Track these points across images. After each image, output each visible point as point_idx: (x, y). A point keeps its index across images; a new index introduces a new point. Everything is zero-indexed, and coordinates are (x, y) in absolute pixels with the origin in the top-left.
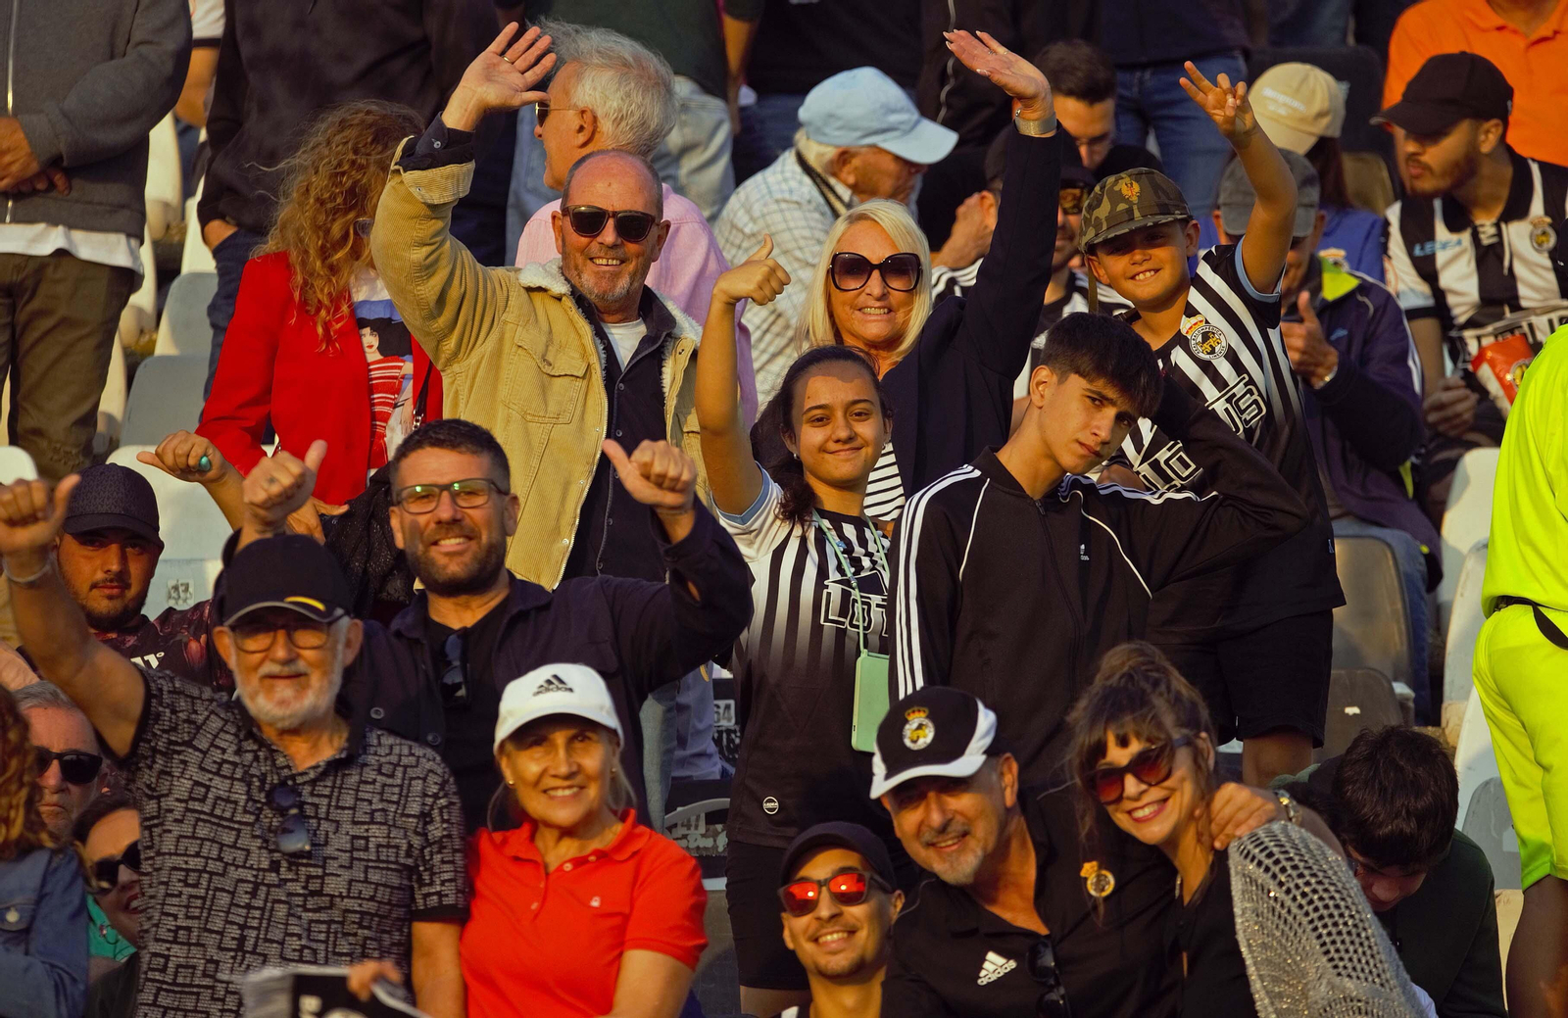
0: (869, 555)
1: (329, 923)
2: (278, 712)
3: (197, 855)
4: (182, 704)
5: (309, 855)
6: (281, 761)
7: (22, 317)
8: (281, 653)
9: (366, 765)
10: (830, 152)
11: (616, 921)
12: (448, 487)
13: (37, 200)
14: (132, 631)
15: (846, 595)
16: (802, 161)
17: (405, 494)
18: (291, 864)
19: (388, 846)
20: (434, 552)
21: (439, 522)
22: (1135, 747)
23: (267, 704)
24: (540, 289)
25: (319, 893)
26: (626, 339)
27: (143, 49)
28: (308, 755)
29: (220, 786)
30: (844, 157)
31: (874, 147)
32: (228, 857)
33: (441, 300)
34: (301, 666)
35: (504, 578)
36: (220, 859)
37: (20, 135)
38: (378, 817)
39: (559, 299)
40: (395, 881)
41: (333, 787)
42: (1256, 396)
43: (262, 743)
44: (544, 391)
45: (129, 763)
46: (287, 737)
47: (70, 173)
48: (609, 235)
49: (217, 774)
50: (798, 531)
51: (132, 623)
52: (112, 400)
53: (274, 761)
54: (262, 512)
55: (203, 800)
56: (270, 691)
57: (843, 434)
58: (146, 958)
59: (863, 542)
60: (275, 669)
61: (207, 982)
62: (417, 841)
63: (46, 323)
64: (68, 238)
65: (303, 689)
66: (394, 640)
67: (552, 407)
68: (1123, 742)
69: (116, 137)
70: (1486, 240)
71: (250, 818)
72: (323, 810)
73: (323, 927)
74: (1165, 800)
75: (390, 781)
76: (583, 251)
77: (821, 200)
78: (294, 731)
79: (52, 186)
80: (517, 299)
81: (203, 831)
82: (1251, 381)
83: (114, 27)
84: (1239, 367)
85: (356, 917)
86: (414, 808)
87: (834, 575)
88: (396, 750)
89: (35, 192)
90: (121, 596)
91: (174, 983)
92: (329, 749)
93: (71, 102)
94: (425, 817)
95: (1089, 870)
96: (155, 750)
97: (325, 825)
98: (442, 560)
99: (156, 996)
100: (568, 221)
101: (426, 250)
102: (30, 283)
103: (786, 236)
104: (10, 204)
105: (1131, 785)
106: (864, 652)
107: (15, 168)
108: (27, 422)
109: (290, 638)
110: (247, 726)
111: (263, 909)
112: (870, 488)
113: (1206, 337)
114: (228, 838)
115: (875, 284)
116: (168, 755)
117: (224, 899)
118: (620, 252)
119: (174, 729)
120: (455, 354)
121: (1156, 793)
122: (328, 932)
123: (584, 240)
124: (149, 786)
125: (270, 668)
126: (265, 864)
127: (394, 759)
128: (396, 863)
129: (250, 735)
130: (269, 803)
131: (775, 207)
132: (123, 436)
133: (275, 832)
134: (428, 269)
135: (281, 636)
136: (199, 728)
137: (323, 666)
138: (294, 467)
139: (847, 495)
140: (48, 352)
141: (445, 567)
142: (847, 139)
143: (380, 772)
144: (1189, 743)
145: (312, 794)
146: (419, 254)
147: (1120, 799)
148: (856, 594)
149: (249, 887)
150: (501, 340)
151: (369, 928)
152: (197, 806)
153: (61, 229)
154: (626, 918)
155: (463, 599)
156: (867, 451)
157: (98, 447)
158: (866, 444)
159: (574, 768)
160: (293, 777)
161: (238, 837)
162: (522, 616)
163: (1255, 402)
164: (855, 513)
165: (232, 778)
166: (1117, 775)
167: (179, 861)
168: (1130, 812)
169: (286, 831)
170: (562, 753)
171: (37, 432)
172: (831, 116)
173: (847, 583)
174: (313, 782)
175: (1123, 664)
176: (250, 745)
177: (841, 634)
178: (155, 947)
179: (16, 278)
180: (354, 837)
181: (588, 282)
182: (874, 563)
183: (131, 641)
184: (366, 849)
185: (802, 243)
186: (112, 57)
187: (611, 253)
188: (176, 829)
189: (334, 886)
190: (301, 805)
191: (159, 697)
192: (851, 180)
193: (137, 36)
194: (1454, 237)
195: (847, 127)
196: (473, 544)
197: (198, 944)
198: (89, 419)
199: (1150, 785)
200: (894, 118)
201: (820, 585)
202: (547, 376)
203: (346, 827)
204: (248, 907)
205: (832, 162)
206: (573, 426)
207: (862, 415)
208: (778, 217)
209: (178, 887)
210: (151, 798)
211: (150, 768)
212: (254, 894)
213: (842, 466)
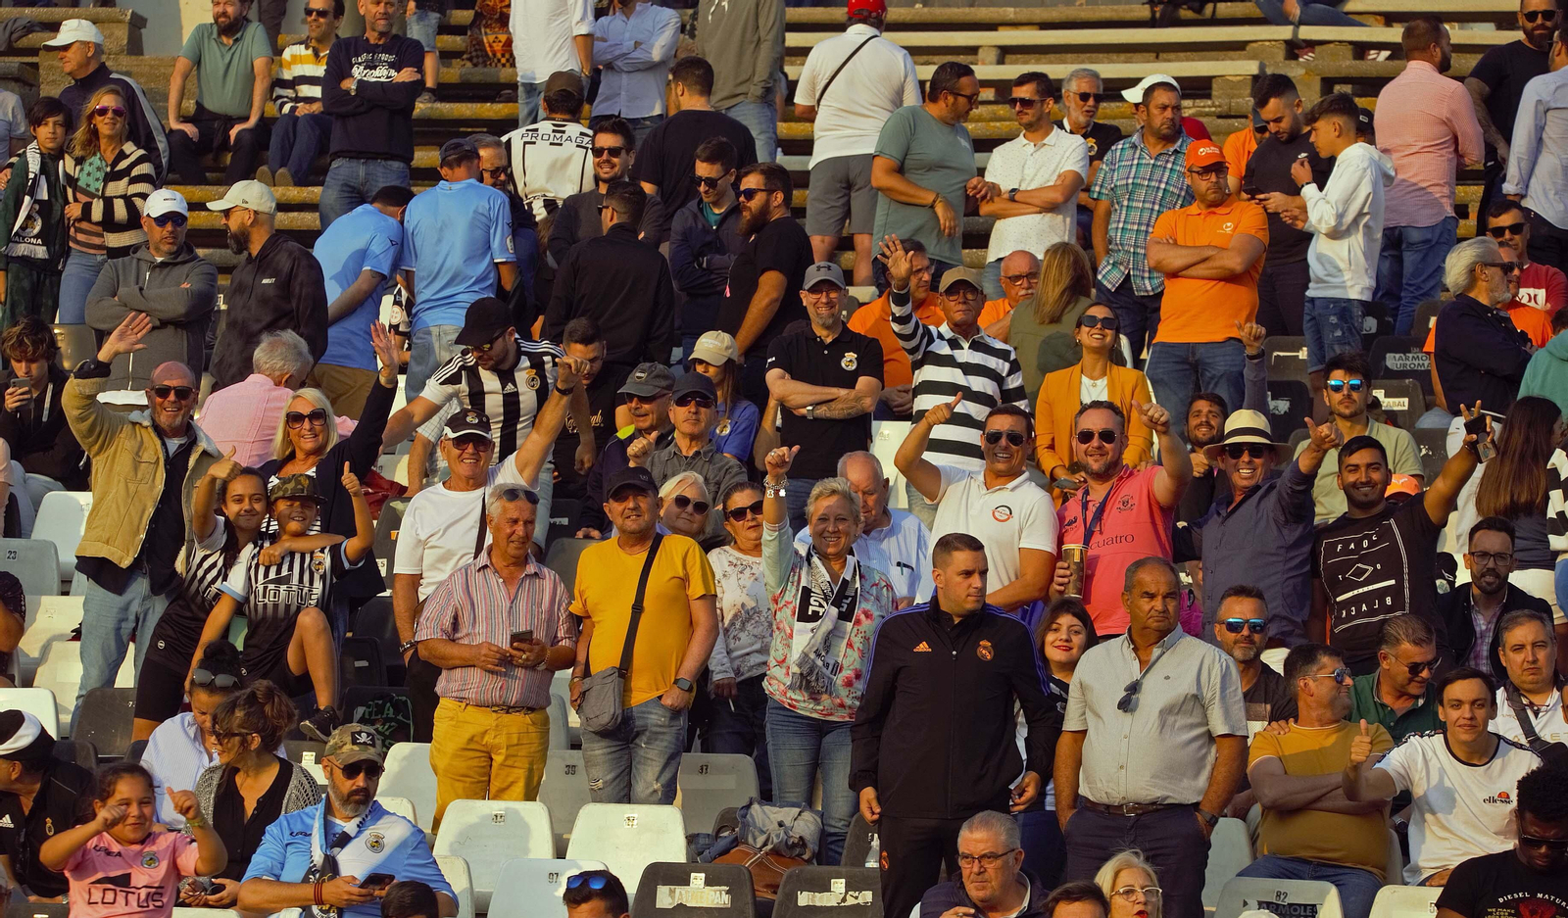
24: (137, 423)
26: (174, 444)
33: (91, 431)
39: (146, 428)
44: (136, 470)
67: (139, 476)
76: (161, 404)
80: (127, 428)
100: (153, 392)
118: (177, 406)
120: (99, 452)
123: (161, 401)
150: (118, 446)
158: (258, 513)
187: (173, 406)
202: (136, 464)
206: (149, 485)
207: (257, 500)
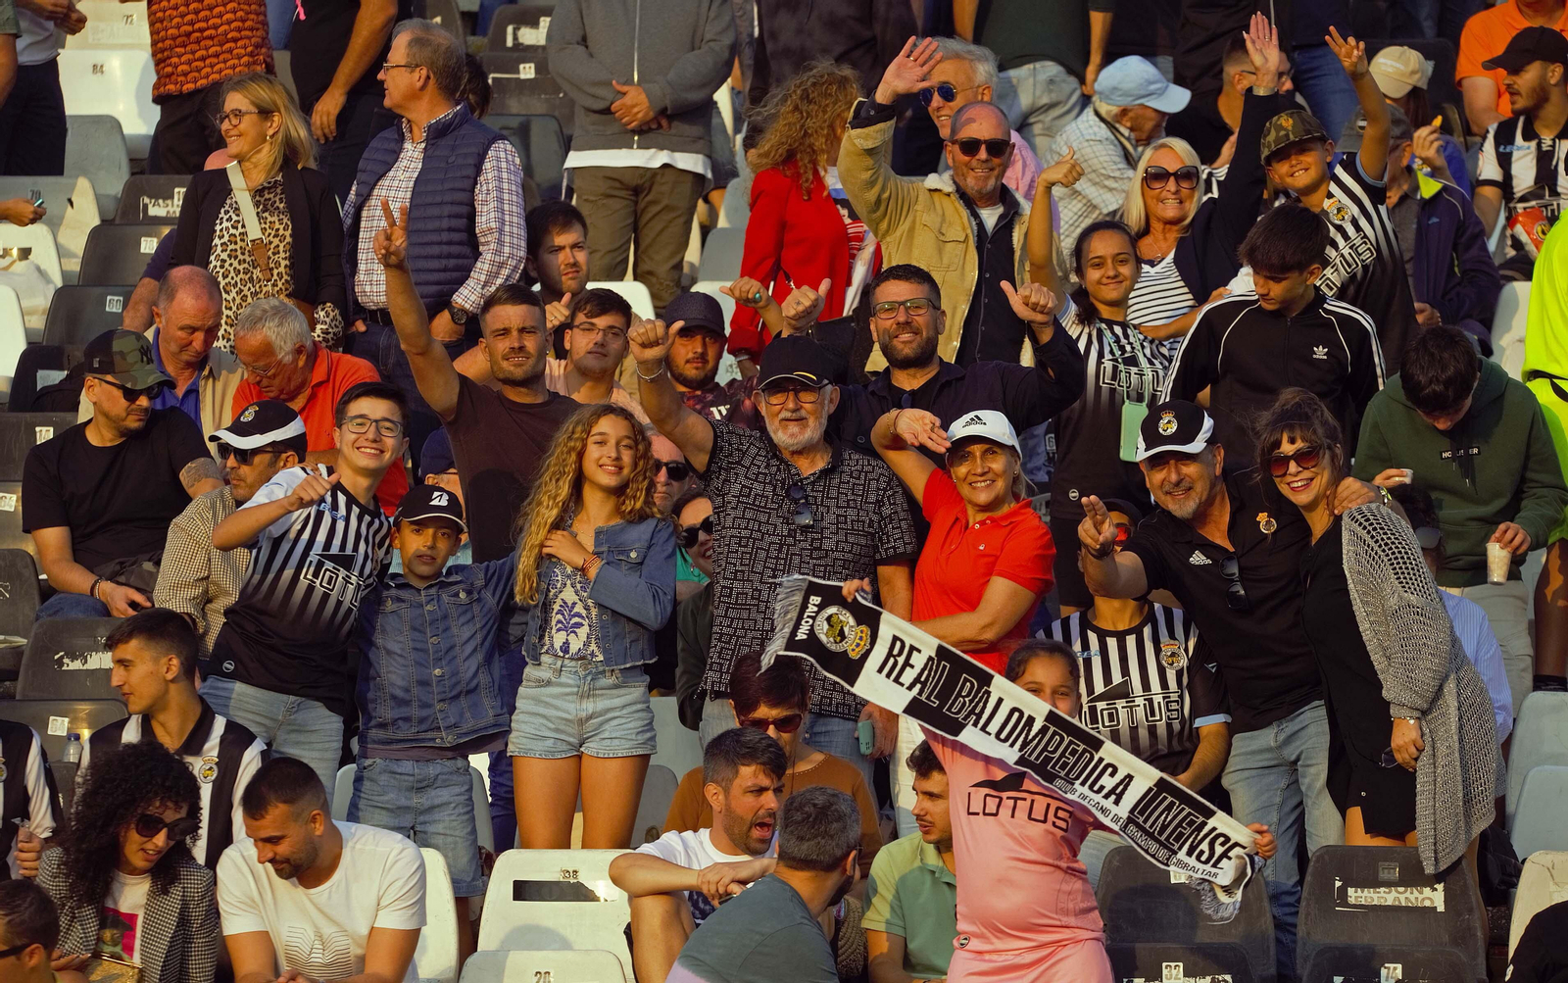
0: (1130, 344)
1: (826, 566)
2: (790, 441)
3: (746, 528)
4: (734, 440)
5: (812, 527)
6: (793, 471)
7: (642, 205)
8: (791, 405)
9: (842, 472)
10: (1115, 110)
11: (991, 559)
12: (903, 303)
13: (651, 135)
14: (711, 391)
15: (1115, 368)
16: (1097, 114)
17: (878, 307)
18: (802, 532)
19: (858, 521)
20: (895, 342)
21: (898, 324)
22: (1299, 444)
23: (784, 436)
24: (936, 190)
25: (819, 549)
27: (712, 44)
28: (810, 467)
29: (758, 488)
30: (1124, 112)
31: (1142, 105)
32: (764, 529)
33: (878, 201)
34: (803, 413)
35: (936, 361)
36: (759, 530)
37: (643, 97)
38: (851, 503)
39: (948, 195)
40: (863, 541)
41: (825, 486)
42: (1369, 246)
43: (782, 460)
44: (940, 251)
45: (706, 476)
46: (795, 456)
47: (671, 118)
48: (983, 154)
49: (756, 480)
50: (1086, 330)
51: (710, 386)
52: (692, 254)
53: (789, 471)
54: (793, 322)
55: (748, 496)
56: (785, 428)
57: (1111, 273)
58: (718, 589)
59: (1126, 336)
60: (788, 415)
61: (755, 602)
62: (875, 518)
63: (655, 209)
64: (672, 158)
65: (805, 426)
66: (870, 397)
68: (1292, 441)
69: (695, 96)
70: (1545, 148)
71: (775, 506)
72: (819, 500)
73: (822, 569)
74: (1312, 479)
75: (857, 482)
77: (1113, 137)
78: (799, 453)
79: (660, 126)
80: (923, 197)
81: (749, 514)
82: (1365, 236)
83: (695, 32)
84: (1358, 228)
85: (841, 563)
86: (872, 498)
87: (1108, 356)
88: (861, 462)
89: (650, 130)
90: (704, 368)
91: (736, 604)
92: (821, 463)
93: (671, 75)
94: (879, 503)
95: (1262, 517)
96: (720, 468)
97: (821, 509)
98: (900, 346)
99: (726, 611)
100: (956, 148)
101: (870, 172)
102: (647, 185)
103: (1095, 161)
104: (636, 138)
105: (1293, 467)
106: (1127, 402)
107: (640, 115)
108: (644, 267)
109: (796, 396)
110: (773, 450)
111: (786, 559)
112: (1131, 302)
113: (1339, 210)
114: (763, 518)
115: (1172, 185)
116: (728, 470)
117: (762, 554)
118: (990, 165)
119: (731, 455)
120: (887, 231)
121: (1307, 474)
122: (825, 571)
123: (967, 158)
124: (717, 489)
125: (785, 414)
126: (785, 533)
127: (859, 468)
128: (863, 531)
129: (775, 456)
130: (788, 495)
131: (1086, 144)
132: (700, 276)
133: (792, 514)
134: (871, 183)
135: (791, 395)
136: (744, 454)
137: (816, 413)
138: (812, 295)
139: (1115, 309)
140: (656, 225)
141: (902, 350)
142: (1126, 102)
143: (851, 477)
144: (1329, 448)
145: (812, 490)
146: (865, 176)
147: (1285, 475)
148: (1121, 367)
149: (777, 547)
150: (914, 222)
151: (848, 569)
152: (745, 499)
153: (665, 152)
154: (997, 557)
155: (912, 371)
156: (1126, 284)
157: (685, 282)
158: (1125, 279)
159: (986, 470)
160: (801, 480)
161: (769, 518)
162: (948, 383)
163: (1369, 249)
164: (1120, 319)
165: (765, 483)
166: (1286, 460)
167: (735, 532)
168: (1288, 484)
169: (799, 513)
170: (979, 461)
171: (650, 273)
172: (1115, 89)
173: (1116, 360)
174: (813, 483)
175: (1294, 397)
176: (774, 462)
177: (1113, 391)
178: (723, 583)
179: (640, 182)
180: (838, 516)
181: (971, 183)
182: (1133, 348)
183: (710, 397)
184: (846, 523)
185: (1105, 165)
186: (693, 49)
187: (984, 165)
188: (733, 514)
189: (827, 544)
190: (806, 497)
191: (722, 437)
192: (1129, 124)
193: (708, 36)
194: (1526, 144)
195: (1126, 94)
196: (918, 337)
197: (748, 580)
198: (679, 266)
199: (1305, 468)
200: (1153, 87)
201: (1099, 362)
202: (942, 242)
203: (833, 509)
204: (777, 558)
205: (1116, 115)
206: (958, 272)
207: (1123, 262)
208: (1089, 150)
209: (736, 547)
210: (718, 496)
211: (718, 478)
212: (780, 551)
213: (1111, 293)
